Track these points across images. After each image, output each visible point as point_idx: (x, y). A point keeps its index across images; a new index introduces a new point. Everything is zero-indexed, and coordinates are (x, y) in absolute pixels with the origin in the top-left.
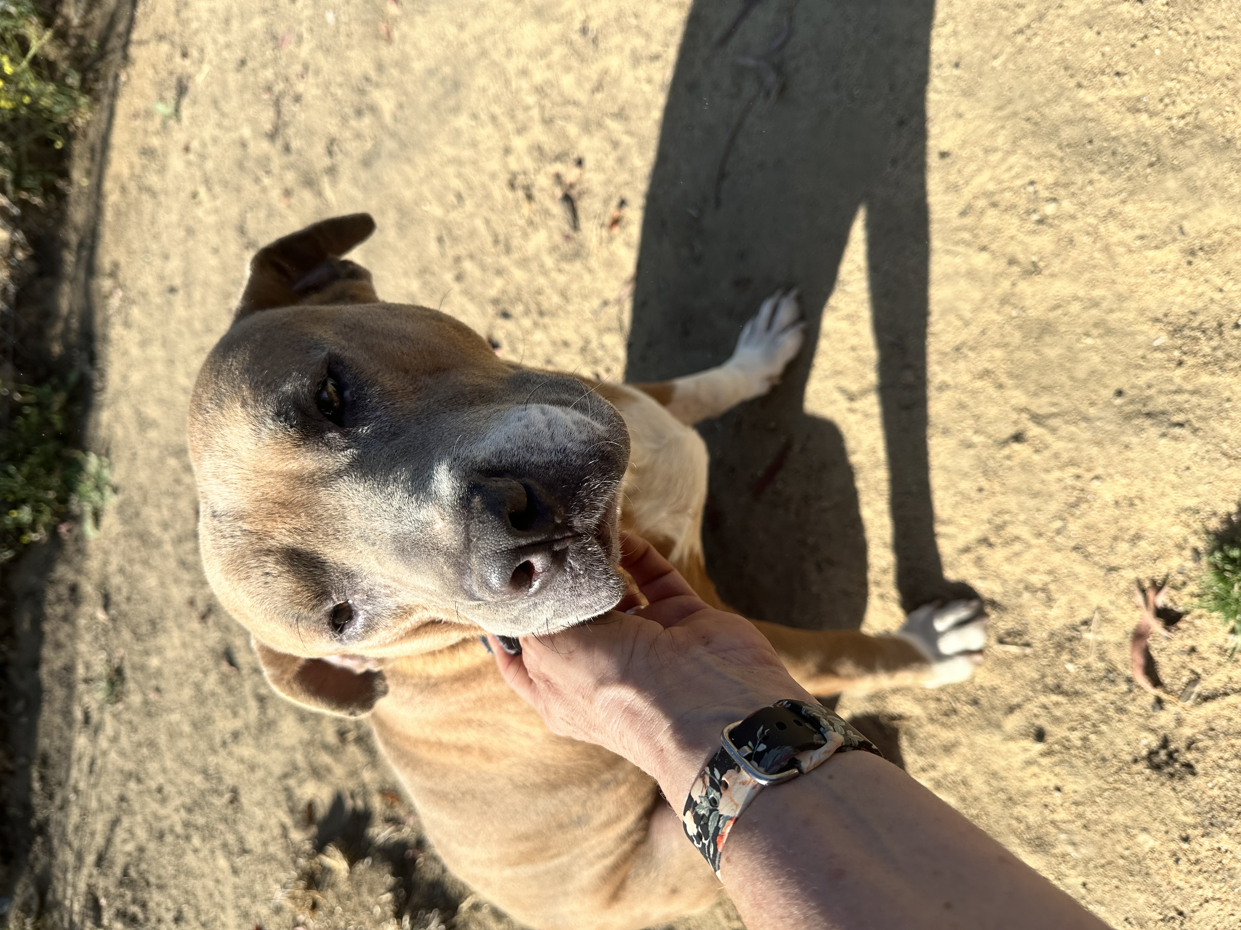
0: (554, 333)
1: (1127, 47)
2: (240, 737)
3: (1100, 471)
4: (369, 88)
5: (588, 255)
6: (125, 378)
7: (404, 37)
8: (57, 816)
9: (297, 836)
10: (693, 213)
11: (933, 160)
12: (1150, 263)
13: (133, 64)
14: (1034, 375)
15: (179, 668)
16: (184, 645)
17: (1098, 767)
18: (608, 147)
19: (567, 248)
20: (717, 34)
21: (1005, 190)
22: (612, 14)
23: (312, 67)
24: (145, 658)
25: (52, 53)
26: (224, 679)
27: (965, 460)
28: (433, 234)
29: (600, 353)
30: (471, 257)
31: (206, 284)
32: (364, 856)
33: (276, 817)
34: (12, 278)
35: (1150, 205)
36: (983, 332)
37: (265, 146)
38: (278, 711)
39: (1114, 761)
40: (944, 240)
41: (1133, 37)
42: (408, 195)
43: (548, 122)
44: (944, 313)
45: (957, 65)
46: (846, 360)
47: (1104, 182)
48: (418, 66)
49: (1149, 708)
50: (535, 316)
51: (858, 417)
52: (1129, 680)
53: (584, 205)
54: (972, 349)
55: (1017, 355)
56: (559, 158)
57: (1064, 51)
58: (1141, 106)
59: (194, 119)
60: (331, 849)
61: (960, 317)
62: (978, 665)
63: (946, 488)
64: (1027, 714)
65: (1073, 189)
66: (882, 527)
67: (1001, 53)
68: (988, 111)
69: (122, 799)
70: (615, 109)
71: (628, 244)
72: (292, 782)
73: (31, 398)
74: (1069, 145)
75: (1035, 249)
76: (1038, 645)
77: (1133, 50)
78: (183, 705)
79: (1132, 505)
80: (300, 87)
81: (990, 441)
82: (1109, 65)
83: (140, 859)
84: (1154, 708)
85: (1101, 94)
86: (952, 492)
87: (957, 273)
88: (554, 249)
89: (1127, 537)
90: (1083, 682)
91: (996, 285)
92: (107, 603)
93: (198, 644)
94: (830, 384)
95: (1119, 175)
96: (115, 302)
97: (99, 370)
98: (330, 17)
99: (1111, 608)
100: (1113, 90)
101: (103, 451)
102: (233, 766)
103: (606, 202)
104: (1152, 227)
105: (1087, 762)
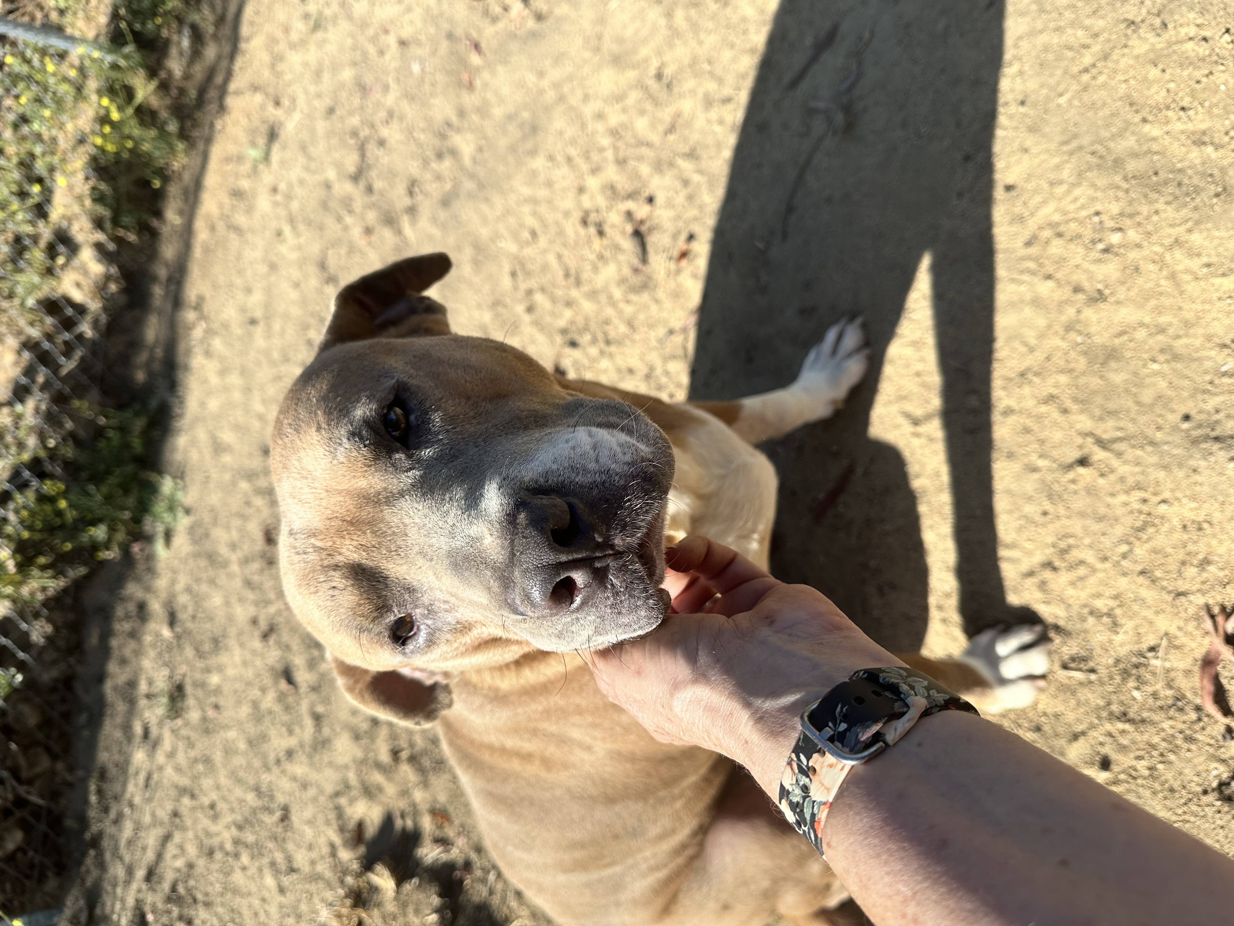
0: (620, 361)
1: (1192, 83)
2: (295, 755)
3: (1167, 495)
4: (450, 133)
5: (656, 286)
6: (203, 405)
7: (485, 85)
8: (110, 829)
9: (346, 855)
10: (760, 245)
11: (999, 193)
12: (1217, 290)
13: (229, 113)
14: (1099, 400)
15: (238, 686)
16: (245, 663)
17: (1166, 798)
18: (678, 185)
19: (636, 280)
20: (788, 77)
21: (1070, 220)
22: (686, 61)
23: (397, 114)
24: (206, 675)
25: (155, 102)
26: (281, 698)
27: (1030, 484)
28: (507, 268)
29: (664, 380)
30: (543, 290)
31: (286, 316)
32: (412, 876)
33: (326, 835)
34: (105, 309)
35: (1217, 233)
36: (1048, 358)
37: (348, 187)
38: (333, 730)
39: (1184, 792)
40: (1009, 269)
41: (1198, 74)
42: (484, 232)
43: (621, 162)
44: (1009, 339)
45: (1023, 103)
46: (911, 385)
47: (1170, 212)
48: (498, 112)
49: (1220, 738)
50: (602, 345)
51: (923, 441)
52: (1198, 709)
53: (653, 240)
54: (1037, 374)
55: (1082, 381)
56: (631, 196)
57: (1129, 88)
58: (1206, 139)
59: (283, 163)
60: (380, 868)
61: (1025, 344)
62: (1041, 690)
63: (1010, 512)
64: (1093, 742)
65: (1138, 219)
66: (945, 550)
67: (1066, 90)
68: (1053, 146)
69: (175, 814)
70: (687, 150)
71: (695, 276)
72: (343, 801)
73: (113, 422)
74: (1134, 177)
75: (1100, 277)
76: (1103, 672)
77: (1198, 86)
78: (240, 723)
79: (1200, 529)
80: (385, 132)
81: (1054, 465)
82: (1174, 101)
83: (189, 876)
84: (1224, 737)
85: (1166, 129)
86: (1016, 515)
87: (1022, 301)
88: (623, 281)
89: (1195, 562)
90: (1151, 710)
91: (1061, 312)
92: (172, 620)
93: (258, 663)
94: (894, 408)
95: (1185, 205)
96: (198, 333)
97: (178, 397)
98: (416, 68)
99: (1179, 634)
100: (1179, 124)
101: (179, 474)
102: (285, 784)
103: (675, 236)
104: (1218, 255)
105: (1155, 793)
